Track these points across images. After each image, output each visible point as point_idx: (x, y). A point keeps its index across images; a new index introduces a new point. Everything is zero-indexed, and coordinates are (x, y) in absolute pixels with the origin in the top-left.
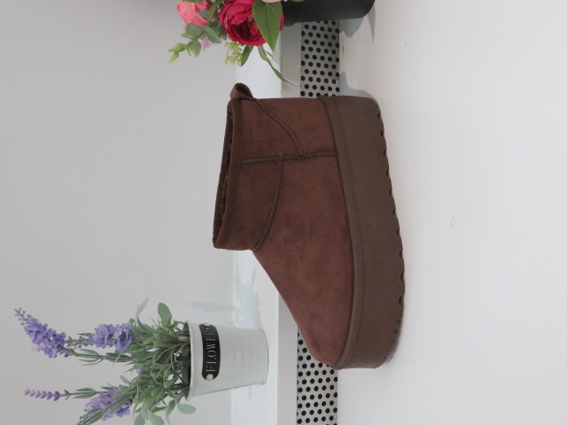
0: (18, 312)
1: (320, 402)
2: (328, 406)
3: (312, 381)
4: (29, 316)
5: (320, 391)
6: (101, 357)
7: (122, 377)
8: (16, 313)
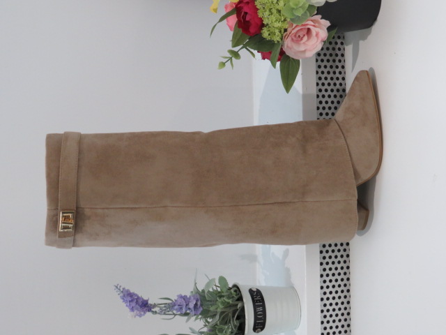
0: (117, 287)
1: (337, 308)
2: (343, 311)
3: (331, 293)
4: (123, 289)
5: (337, 300)
6: (175, 315)
7: (190, 328)
8: (115, 288)
